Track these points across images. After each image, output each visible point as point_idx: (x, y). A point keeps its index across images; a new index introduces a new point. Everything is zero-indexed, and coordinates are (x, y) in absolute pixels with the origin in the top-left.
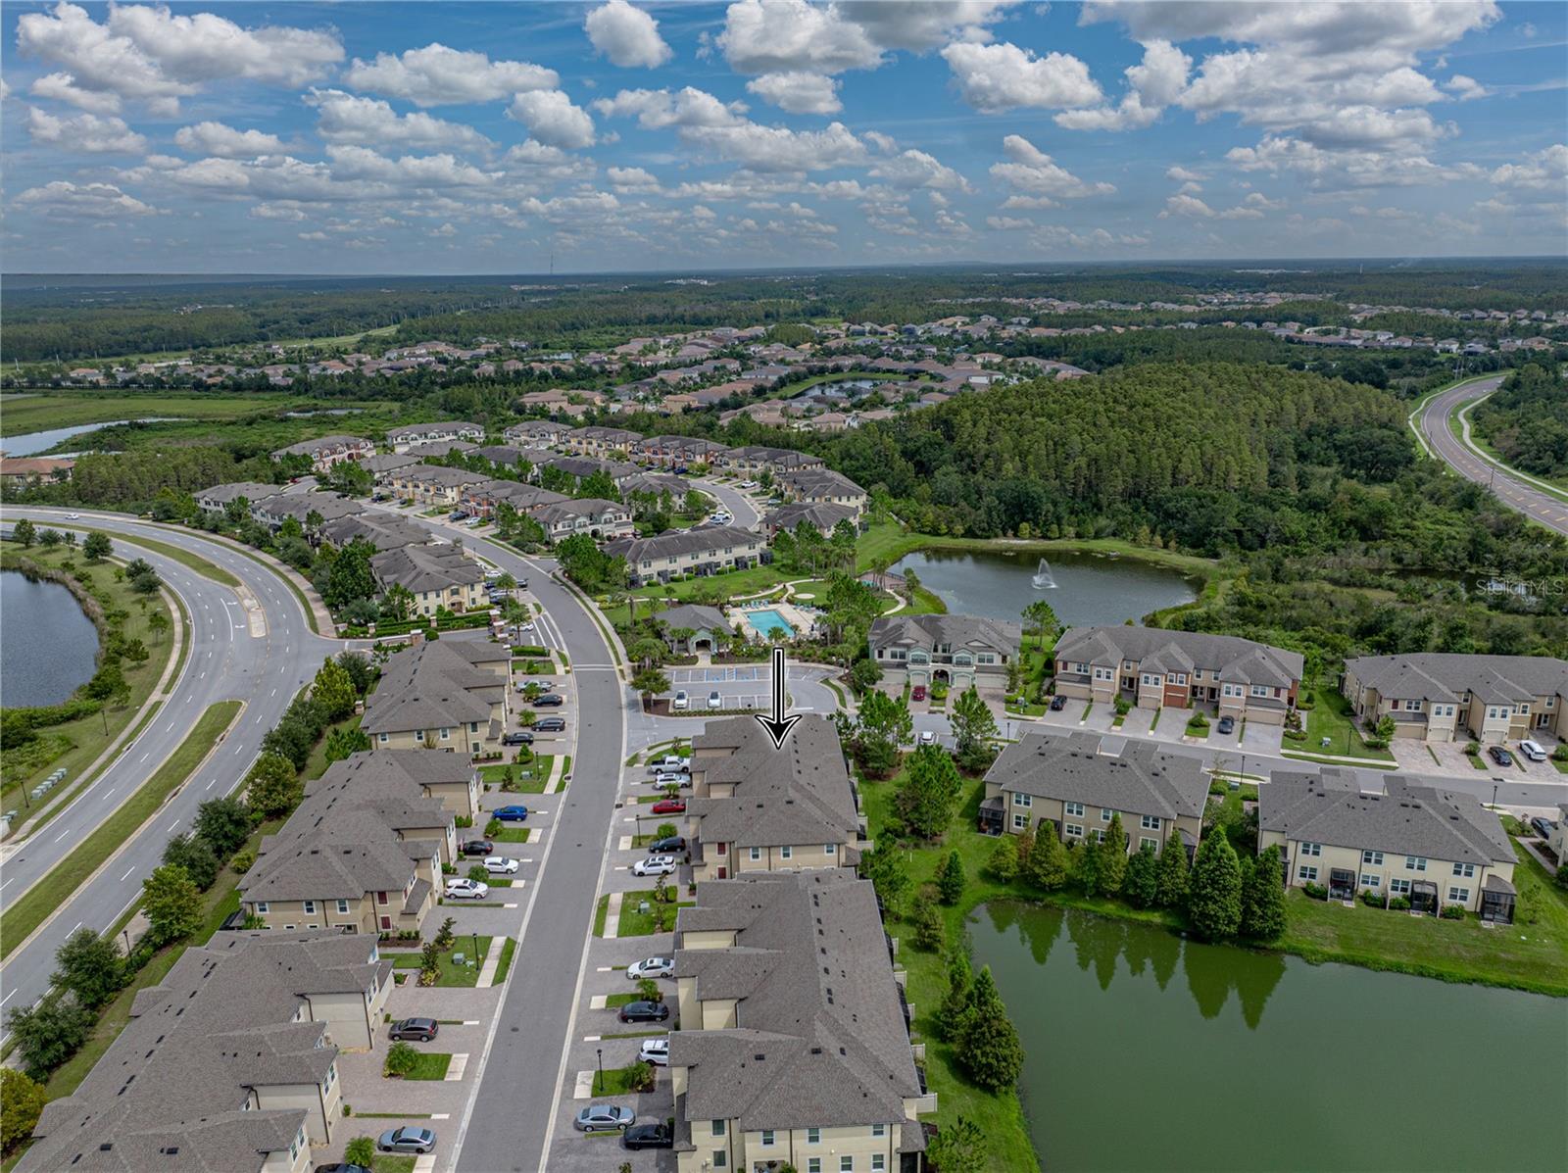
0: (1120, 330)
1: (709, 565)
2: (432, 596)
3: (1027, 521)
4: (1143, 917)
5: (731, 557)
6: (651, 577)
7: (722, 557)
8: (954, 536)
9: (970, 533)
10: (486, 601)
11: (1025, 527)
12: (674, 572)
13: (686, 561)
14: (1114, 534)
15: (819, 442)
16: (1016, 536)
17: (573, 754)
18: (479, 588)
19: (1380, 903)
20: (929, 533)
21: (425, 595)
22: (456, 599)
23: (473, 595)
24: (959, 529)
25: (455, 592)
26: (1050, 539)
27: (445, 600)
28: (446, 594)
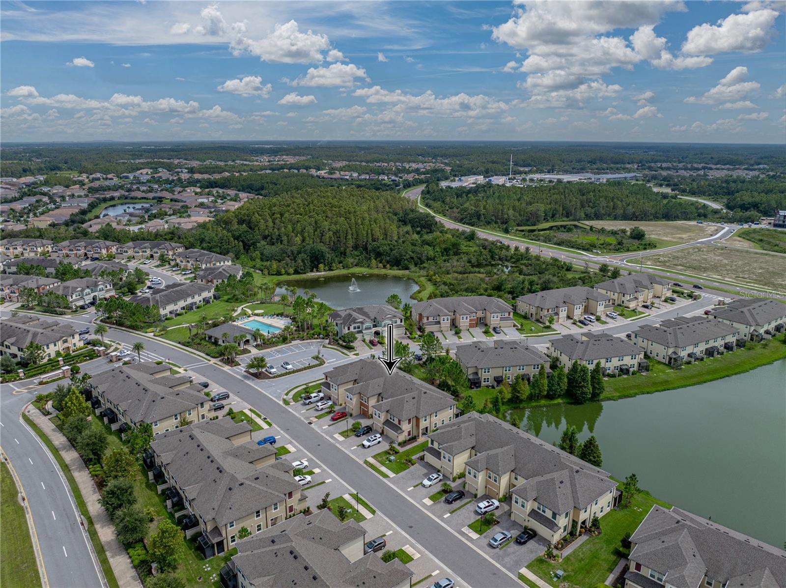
0: (237, 174)
1: (192, 304)
2: (51, 346)
3: (321, 263)
4: (556, 402)
5: (201, 298)
6: (166, 315)
7: (197, 299)
8: (289, 274)
9: (296, 272)
10: (81, 344)
11: (321, 266)
12: (177, 310)
13: (182, 304)
14: (356, 265)
15: (161, 236)
16: (317, 271)
17: (250, 407)
18: (77, 337)
19: (613, 376)
20: (276, 274)
21: (48, 346)
22: (66, 345)
23: (74, 341)
24: (291, 271)
25: (65, 341)
26: (332, 270)
27: (60, 346)
28: (60, 343)
